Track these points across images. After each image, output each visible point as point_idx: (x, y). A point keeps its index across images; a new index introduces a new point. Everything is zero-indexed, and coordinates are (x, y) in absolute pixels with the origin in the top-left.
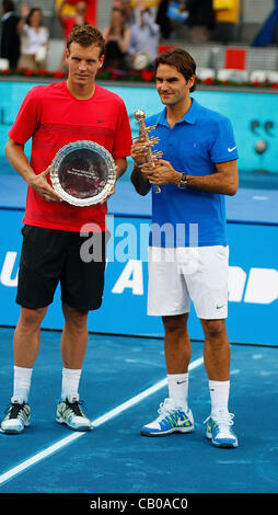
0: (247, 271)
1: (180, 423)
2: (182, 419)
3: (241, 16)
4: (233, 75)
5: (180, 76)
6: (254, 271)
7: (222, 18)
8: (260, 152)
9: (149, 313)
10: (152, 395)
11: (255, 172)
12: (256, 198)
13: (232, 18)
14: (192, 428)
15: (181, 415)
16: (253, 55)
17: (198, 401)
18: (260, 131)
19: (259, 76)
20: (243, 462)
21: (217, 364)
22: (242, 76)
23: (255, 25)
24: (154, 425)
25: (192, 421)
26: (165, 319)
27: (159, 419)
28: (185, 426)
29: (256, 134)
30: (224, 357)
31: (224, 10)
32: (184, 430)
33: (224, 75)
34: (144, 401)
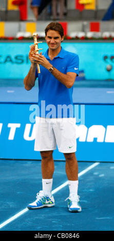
0: (106, 127)
1: (47, 202)
2: (48, 200)
3: (97, 6)
4: (94, 35)
5: (59, 36)
6: (109, 127)
7: (87, 7)
8: (109, 70)
9: (35, 150)
10: (63, 188)
11: (107, 80)
12: (108, 92)
13: (92, 7)
14: (54, 204)
15: (47, 198)
16: (103, 24)
17: (86, 190)
18: (108, 60)
19: (107, 34)
20: (108, 218)
21: (71, 172)
22: (98, 35)
23: (103, 10)
24: (34, 204)
25: (53, 201)
26: (42, 152)
27: (37, 201)
28: (49, 203)
29: (106, 62)
30: (74, 169)
31: (88, 4)
32: (49, 205)
33: (90, 34)
34: (59, 191)
